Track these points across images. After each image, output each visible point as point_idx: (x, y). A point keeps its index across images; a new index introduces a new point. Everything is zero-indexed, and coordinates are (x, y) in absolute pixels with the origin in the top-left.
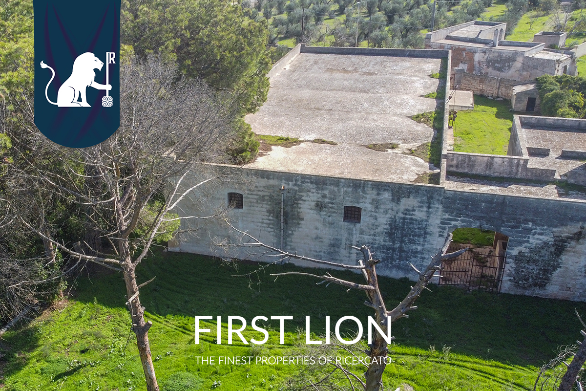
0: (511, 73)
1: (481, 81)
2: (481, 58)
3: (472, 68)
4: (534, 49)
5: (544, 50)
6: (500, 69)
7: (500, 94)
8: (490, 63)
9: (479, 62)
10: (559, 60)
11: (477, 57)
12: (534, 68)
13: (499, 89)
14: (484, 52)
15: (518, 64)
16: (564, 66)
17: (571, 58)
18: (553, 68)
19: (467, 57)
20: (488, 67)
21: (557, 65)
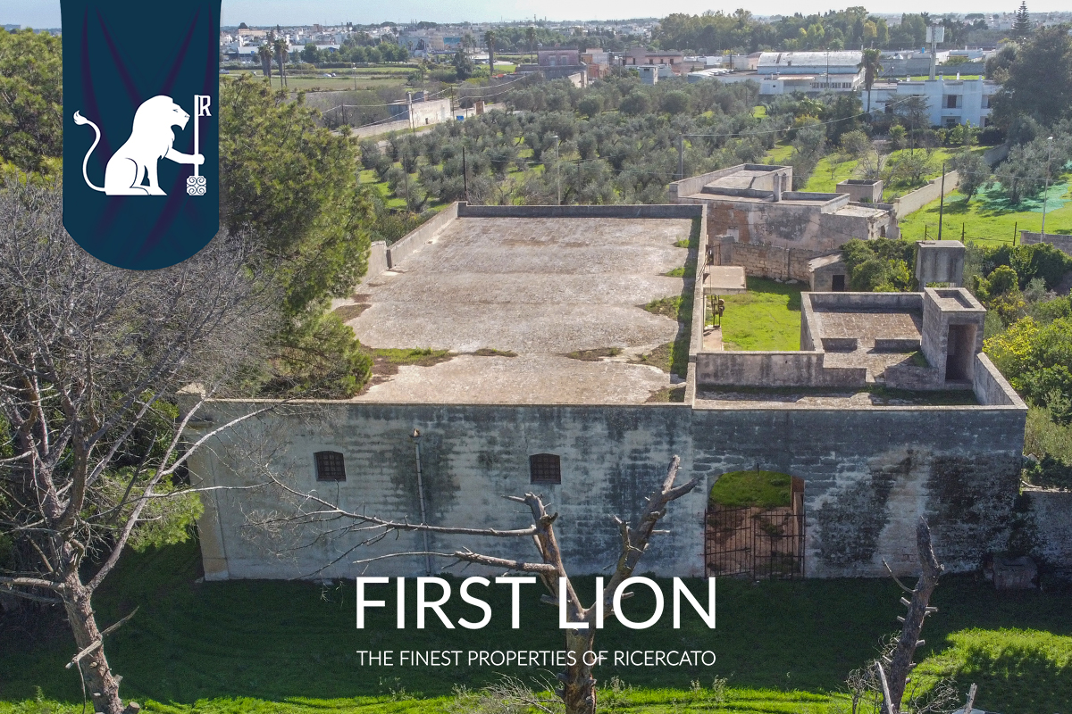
0: (805, 241)
1: (762, 255)
2: (758, 219)
3: (746, 236)
4: (833, 202)
5: (849, 204)
6: (788, 236)
7: (792, 273)
8: (773, 226)
9: (756, 226)
10: (872, 217)
11: (753, 217)
12: (837, 231)
13: (789, 265)
14: (762, 210)
15: (814, 227)
16: (880, 226)
17: (889, 214)
18: (865, 230)
19: (737, 218)
20: (770, 233)
21: (870, 225)
